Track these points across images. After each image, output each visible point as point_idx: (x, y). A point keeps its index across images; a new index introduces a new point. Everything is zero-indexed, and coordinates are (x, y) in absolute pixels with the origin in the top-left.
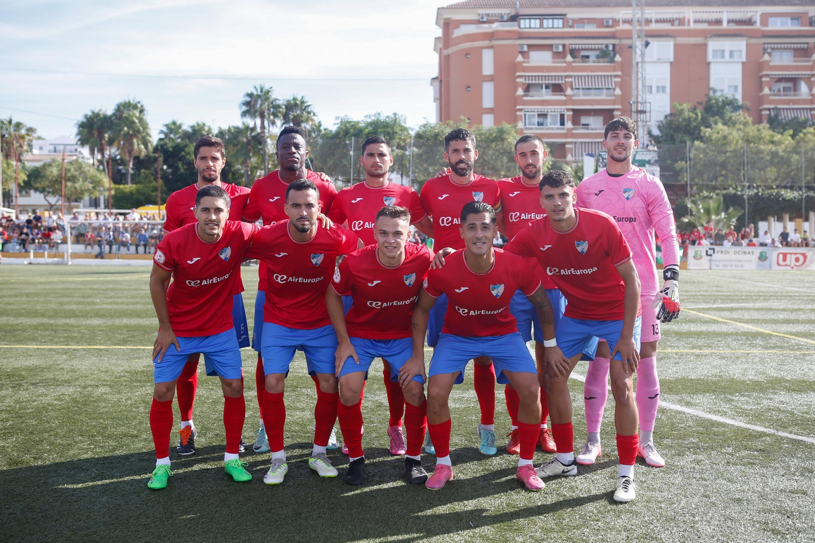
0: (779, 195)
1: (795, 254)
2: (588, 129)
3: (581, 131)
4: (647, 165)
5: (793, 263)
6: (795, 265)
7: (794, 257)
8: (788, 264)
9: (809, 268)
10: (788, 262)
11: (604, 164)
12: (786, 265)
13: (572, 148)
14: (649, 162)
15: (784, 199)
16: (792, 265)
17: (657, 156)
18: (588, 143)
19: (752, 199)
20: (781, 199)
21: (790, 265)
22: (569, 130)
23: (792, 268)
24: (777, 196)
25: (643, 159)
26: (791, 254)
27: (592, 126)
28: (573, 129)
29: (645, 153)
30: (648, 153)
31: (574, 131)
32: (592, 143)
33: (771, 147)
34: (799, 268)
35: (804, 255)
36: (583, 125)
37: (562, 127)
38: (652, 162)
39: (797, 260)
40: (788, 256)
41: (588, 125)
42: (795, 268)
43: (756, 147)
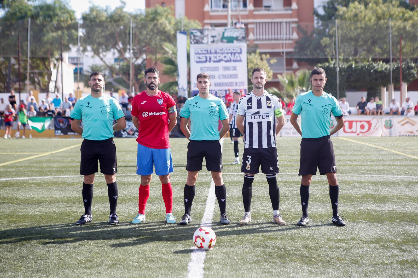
0: (370, 67)
1: (361, 121)
2: (269, 10)
3: (263, 12)
4: (235, 42)
5: (359, 130)
6: (360, 132)
7: (359, 124)
8: (354, 131)
9: (373, 135)
10: (354, 129)
11: (195, 41)
12: (352, 132)
13: (253, 28)
14: (237, 39)
15: (376, 71)
16: (358, 132)
17: (244, 33)
18: (268, 23)
19: (345, 71)
20: (372, 71)
21: (356, 132)
22: (251, 12)
23: (358, 134)
24: (369, 68)
25: (232, 36)
26: (357, 121)
27: (273, 8)
28: (254, 11)
29: (233, 30)
30: (236, 30)
31: (255, 13)
32: (271, 23)
33: (400, 23)
34: (364, 135)
35: (369, 122)
36: (266, 7)
37: (245, 9)
38: (240, 38)
39: (362, 127)
40: (354, 124)
41: (269, 7)
42: (361, 135)
43: (386, 23)
